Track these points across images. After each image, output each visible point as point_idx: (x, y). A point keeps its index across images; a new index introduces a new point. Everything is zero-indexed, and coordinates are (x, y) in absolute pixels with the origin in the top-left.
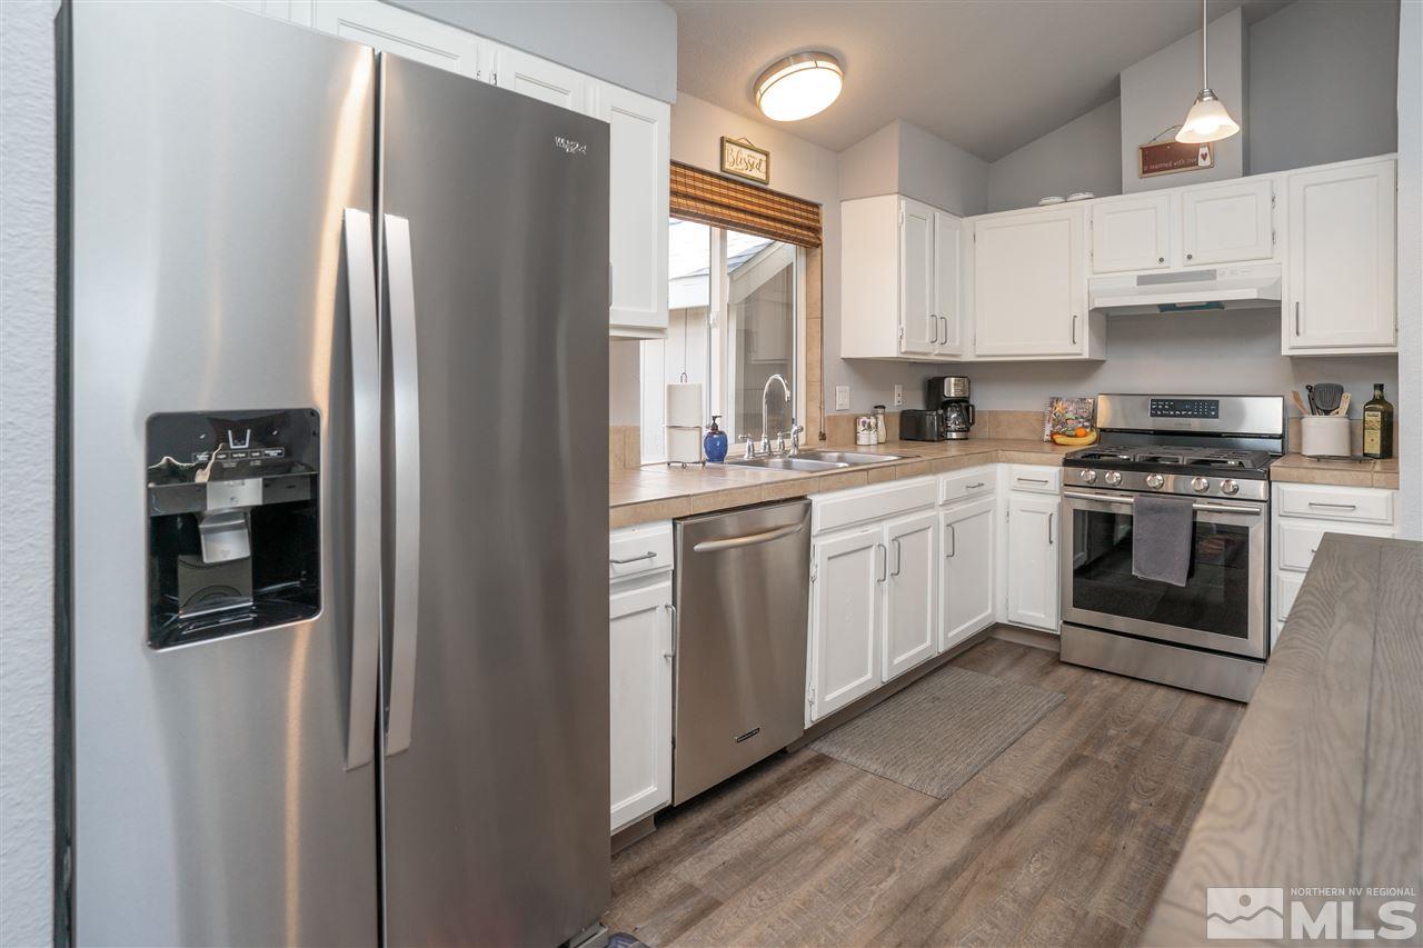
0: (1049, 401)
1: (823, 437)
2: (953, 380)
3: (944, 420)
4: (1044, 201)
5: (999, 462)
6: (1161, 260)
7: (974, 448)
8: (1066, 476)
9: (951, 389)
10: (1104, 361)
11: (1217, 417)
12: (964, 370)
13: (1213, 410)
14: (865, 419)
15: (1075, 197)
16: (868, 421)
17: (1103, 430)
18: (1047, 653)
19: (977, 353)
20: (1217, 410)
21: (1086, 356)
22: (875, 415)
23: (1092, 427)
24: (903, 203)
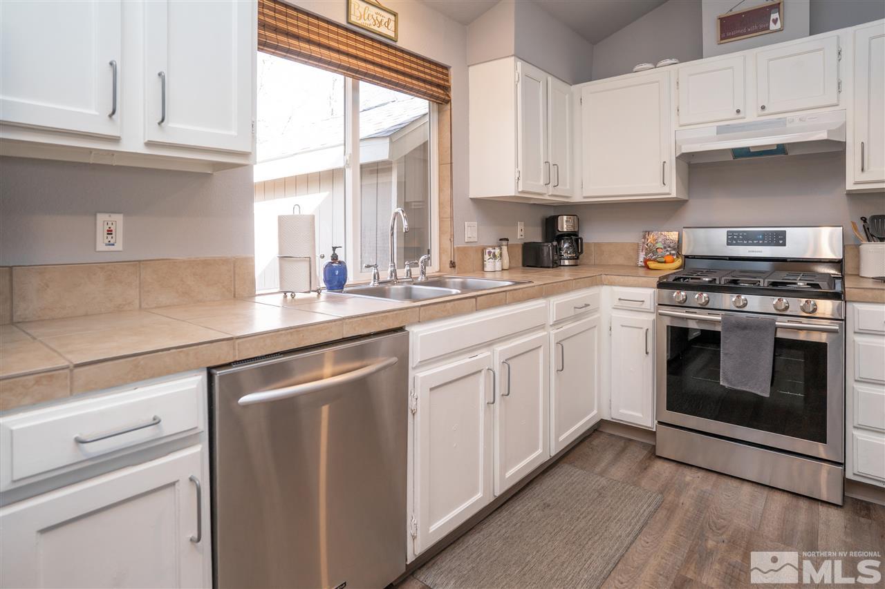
0: (642, 234)
1: (453, 265)
2: (565, 217)
3: (558, 250)
4: (637, 68)
5: (604, 284)
6: (738, 111)
7: (583, 273)
8: (659, 296)
9: (564, 225)
10: (687, 201)
11: (785, 245)
12: (572, 209)
13: (781, 239)
14: (491, 249)
15: (663, 62)
16: (493, 251)
17: (687, 257)
18: (644, 445)
19: (584, 195)
20: (784, 239)
21: (674, 195)
22: (500, 247)
23: (679, 254)
24: (519, 63)
